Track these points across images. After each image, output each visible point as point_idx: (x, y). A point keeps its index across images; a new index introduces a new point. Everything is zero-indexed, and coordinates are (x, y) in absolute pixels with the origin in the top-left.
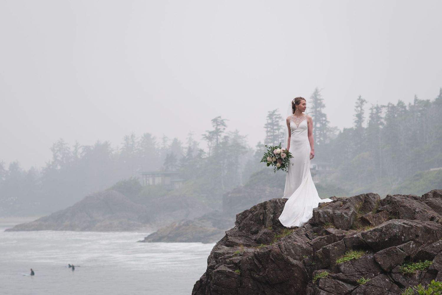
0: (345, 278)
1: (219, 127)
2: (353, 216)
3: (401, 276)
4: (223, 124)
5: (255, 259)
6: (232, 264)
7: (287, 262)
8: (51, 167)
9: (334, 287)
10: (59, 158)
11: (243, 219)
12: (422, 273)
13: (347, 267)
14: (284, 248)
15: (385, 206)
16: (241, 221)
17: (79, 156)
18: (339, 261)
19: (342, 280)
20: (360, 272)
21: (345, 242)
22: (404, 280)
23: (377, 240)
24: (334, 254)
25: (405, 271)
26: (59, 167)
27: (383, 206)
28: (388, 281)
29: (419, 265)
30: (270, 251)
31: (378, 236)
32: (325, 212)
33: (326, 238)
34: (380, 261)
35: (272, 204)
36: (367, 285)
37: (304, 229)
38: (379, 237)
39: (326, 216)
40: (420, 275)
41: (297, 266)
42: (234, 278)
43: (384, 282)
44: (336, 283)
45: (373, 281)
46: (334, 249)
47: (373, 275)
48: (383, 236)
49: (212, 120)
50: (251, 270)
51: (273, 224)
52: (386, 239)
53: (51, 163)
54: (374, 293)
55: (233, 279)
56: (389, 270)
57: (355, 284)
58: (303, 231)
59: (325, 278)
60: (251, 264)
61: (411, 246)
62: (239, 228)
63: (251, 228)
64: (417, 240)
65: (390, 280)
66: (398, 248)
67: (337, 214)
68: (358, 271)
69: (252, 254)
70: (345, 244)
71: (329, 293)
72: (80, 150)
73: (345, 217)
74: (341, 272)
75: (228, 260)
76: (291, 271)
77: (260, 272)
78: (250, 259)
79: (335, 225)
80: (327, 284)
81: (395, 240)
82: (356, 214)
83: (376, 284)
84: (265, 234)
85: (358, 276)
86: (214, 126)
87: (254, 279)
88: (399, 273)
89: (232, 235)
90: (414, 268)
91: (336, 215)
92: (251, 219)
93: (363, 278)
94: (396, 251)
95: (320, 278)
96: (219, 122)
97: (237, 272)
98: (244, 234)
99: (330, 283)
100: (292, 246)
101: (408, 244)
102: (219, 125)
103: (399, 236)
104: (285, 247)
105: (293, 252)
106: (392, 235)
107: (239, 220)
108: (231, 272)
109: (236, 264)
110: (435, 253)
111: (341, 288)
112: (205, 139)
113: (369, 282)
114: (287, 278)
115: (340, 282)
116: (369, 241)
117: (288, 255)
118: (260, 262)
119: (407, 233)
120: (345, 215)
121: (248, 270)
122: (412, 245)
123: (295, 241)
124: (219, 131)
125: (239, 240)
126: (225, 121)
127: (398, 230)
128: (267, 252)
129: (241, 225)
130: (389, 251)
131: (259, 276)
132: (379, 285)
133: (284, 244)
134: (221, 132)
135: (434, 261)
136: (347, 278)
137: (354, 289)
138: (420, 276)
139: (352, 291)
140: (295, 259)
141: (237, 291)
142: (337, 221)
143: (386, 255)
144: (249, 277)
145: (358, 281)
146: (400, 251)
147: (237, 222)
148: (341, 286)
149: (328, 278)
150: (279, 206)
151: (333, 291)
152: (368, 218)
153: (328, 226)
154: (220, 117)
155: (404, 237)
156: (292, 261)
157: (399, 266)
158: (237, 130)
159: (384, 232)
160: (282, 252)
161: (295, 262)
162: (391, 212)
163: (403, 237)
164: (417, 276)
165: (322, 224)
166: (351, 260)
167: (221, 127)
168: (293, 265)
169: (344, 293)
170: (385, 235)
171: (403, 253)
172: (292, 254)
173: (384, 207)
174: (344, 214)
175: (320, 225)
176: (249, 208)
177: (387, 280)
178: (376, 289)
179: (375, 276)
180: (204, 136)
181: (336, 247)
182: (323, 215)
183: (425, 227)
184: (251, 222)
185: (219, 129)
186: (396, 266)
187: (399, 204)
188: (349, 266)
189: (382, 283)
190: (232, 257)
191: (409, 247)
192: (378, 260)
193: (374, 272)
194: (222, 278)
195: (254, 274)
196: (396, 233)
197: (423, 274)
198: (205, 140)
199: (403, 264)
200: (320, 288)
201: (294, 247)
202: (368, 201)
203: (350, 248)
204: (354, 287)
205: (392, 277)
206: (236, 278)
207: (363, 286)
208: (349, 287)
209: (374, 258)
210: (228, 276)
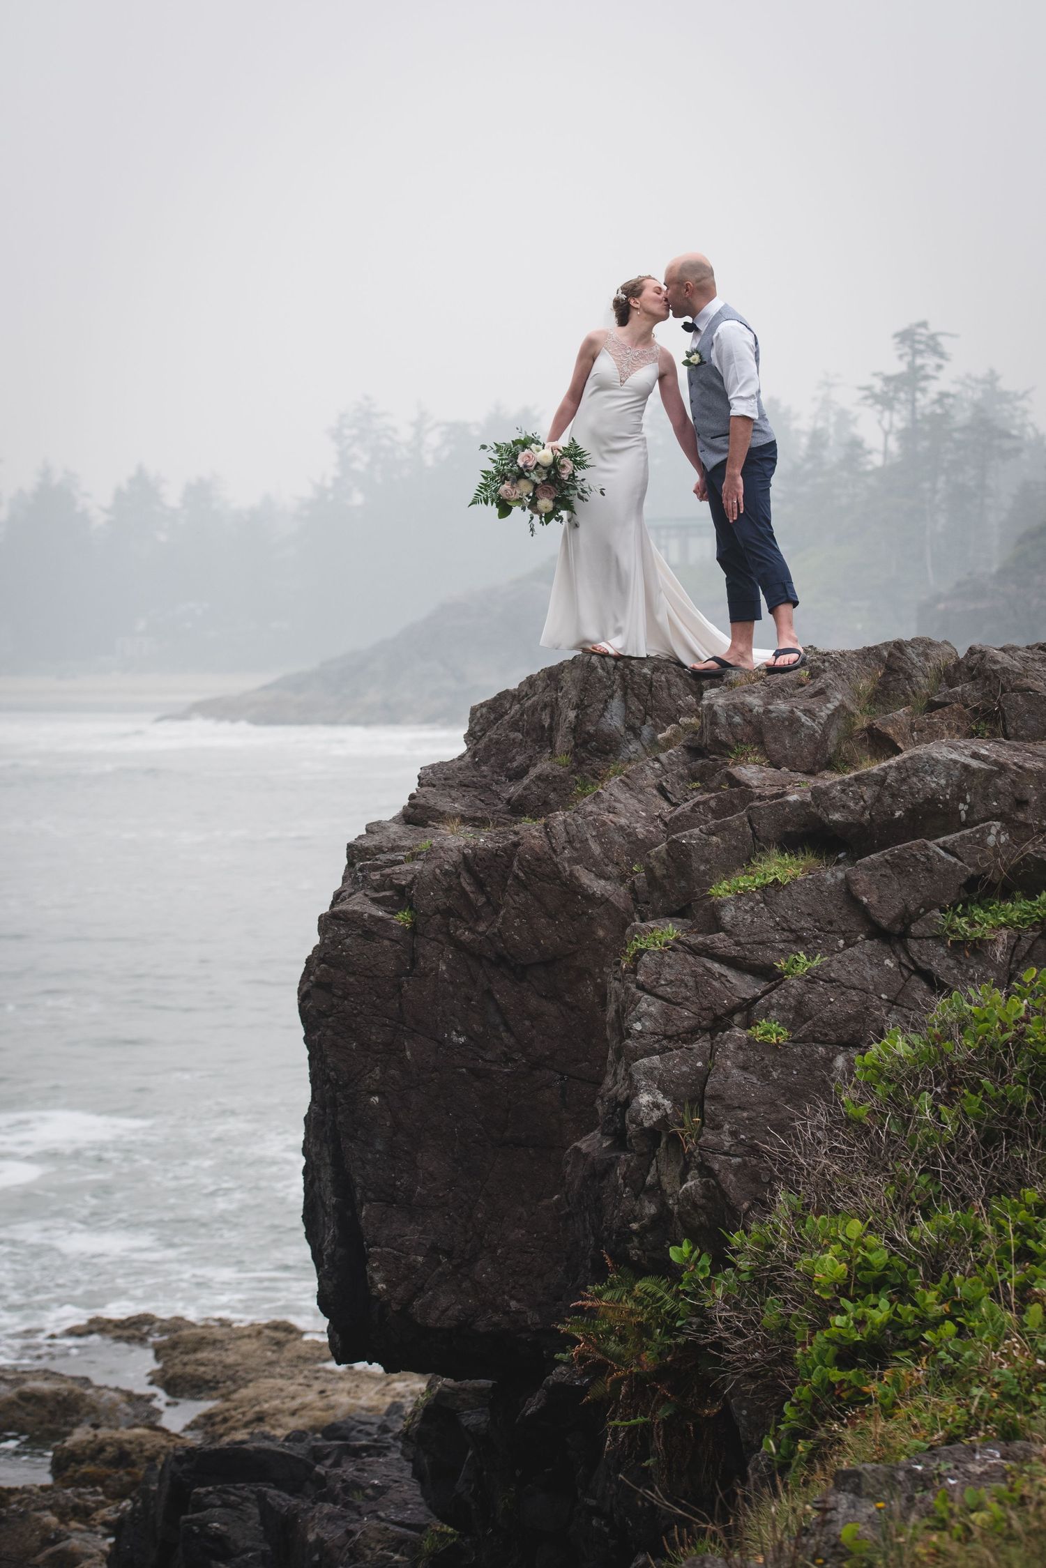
0: (734, 951)
1: (919, 361)
2: (840, 723)
3: (942, 951)
4: (936, 350)
5: (464, 875)
6: (390, 889)
7: (572, 889)
8: (331, 497)
9: (691, 984)
10: (358, 466)
11: (491, 723)
12: (1019, 939)
13: (746, 911)
14: (564, 837)
15: (958, 689)
17: (429, 460)
18: (721, 890)
19: (722, 959)
20: (792, 931)
21: (750, 821)
22: (951, 963)
23: (862, 814)
24: (707, 861)
25: (954, 932)
26: (358, 499)
27: (951, 687)
28: (892, 965)
29: (1015, 910)
30: (516, 845)
31: (869, 802)
32: (735, 706)
33: (713, 804)
34: (865, 894)
35: (577, 673)
36: (812, 979)
37: (657, 765)
38: (873, 804)
39: (737, 719)
40: (1015, 947)
41: (604, 901)
42: (389, 939)
43: (875, 972)
44: (700, 970)
45: (835, 965)
46: (708, 844)
47: (842, 942)
48: (888, 800)
49: (896, 336)
50: (447, 913)
51: (576, 746)
52: (897, 814)
53: (329, 483)
54: (834, 1008)
55: (386, 942)
56: (898, 928)
57: (768, 974)
58: (649, 772)
59: (661, 952)
60: (448, 890)
61: (991, 840)
62: (474, 756)
63: (510, 755)
64: (1021, 816)
65: (900, 964)
66: (938, 845)
67: (774, 715)
68: (783, 929)
69: (455, 856)
70: (753, 828)
71: (672, 1006)
72: (433, 439)
73: (803, 725)
74: (723, 929)
75: (376, 876)
76: (585, 918)
77: (478, 919)
78: (446, 874)
79: (765, 753)
80: (668, 974)
81: (931, 816)
82: (853, 715)
83: (843, 976)
84: (542, 781)
85: (781, 946)
86: (901, 357)
87: (459, 946)
88: (935, 937)
89: (437, 783)
90: (993, 925)
91: (770, 719)
92: (514, 726)
93: (801, 953)
94: (928, 858)
95: (641, 952)
96: (920, 342)
97: (402, 918)
98: (485, 777)
99: (679, 968)
100: (595, 828)
101: (977, 831)
102: (921, 352)
103: (945, 803)
104: (568, 833)
105: (596, 848)
106: (920, 798)
107: (477, 728)
108: (381, 919)
109: (400, 890)
111: (714, 989)
112: (870, 401)
113: (820, 968)
114: (570, 946)
115: (716, 965)
116: (836, 816)
117: (576, 861)
118: (480, 885)
119: (981, 790)
120: (804, 719)
121: (437, 911)
122: (995, 834)
123: (611, 810)
124: (923, 373)
125: (454, 800)
126: (941, 339)
127: (943, 782)
128: (505, 849)
129: (481, 745)
130: (899, 856)
131: (472, 937)
132: (855, 980)
133: (565, 821)
134: (927, 377)
136: (742, 953)
137: (765, 993)
138: (1012, 950)
139: (756, 999)
140: (601, 876)
141: (400, 987)
142: (776, 740)
143: (889, 872)
144: (440, 937)
145: (781, 965)
146: (941, 859)
147: (471, 737)
148: (714, 983)
149: (673, 949)
150: (600, 680)
151: (687, 999)
152: (890, 731)
153: (742, 759)
154: (924, 324)
155: (966, 807)
156: (588, 882)
157: (936, 913)
158: (992, 372)
159: (890, 785)
160: (555, 851)
161: (598, 886)
162: (976, 710)
163: (961, 806)
164: (999, 952)
165: (722, 748)
166: (764, 888)
167: (929, 361)
168: (591, 899)
169: (723, 1006)
170: (893, 796)
171: (956, 864)
172: (592, 856)
173: (955, 693)
174: (800, 714)
175: (713, 753)
176: (513, 685)
177: (887, 962)
178: (843, 993)
179: (847, 945)
180: (866, 393)
181: (714, 839)
182: (729, 717)
184: (512, 735)
185: (922, 367)
186: (927, 911)
187: (1009, 682)
188: (752, 908)
189: (870, 972)
190: (401, 862)
191: (982, 842)
192: (858, 888)
193: (843, 934)
194: (348, 941)
195: (457, 928)
196: (934, 791)
197: (1025, 945)
198: (871, 406)
199: (954, 906)
200: (641, 987)
201: (602, 832)
202: (901, 669)
203: (768, 842)
204: (764, 985)
205: (906, 950)
206: (397, 942)
207: (795, 985)
208: (744, 986)
209: (847, 881)
210: (368, 935)
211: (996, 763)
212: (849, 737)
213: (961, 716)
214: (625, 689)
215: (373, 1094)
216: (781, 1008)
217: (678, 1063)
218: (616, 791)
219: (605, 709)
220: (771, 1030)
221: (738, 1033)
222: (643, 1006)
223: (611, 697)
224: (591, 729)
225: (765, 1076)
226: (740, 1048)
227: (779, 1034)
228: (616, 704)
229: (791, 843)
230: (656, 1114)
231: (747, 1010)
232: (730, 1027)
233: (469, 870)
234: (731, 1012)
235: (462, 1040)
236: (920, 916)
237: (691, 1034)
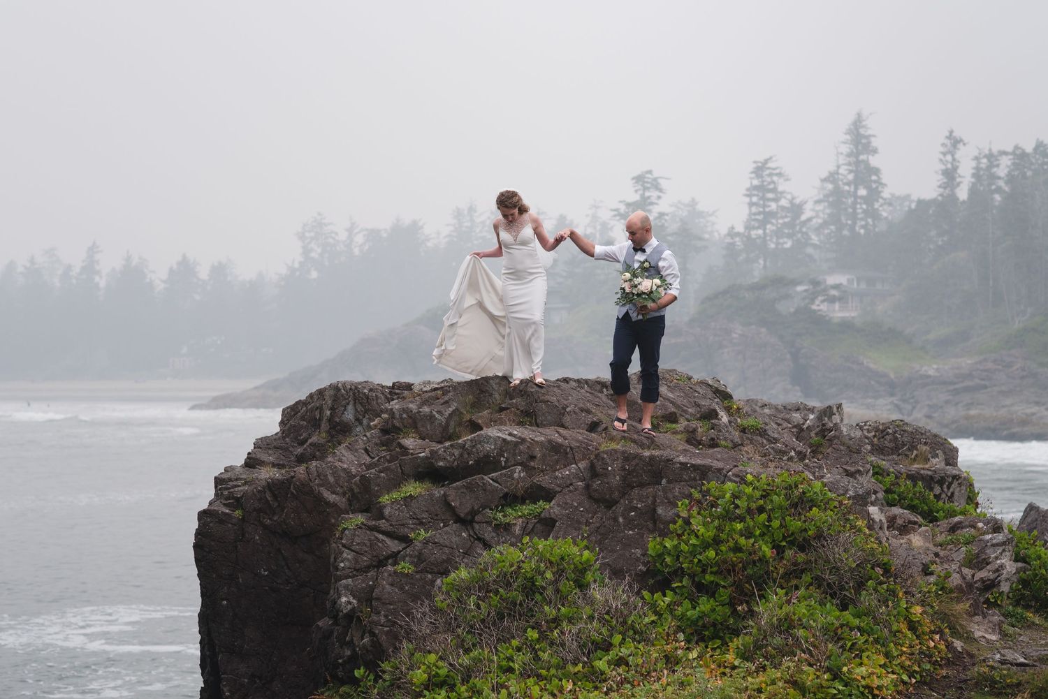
0: (389, 529)
1: (647, 194)
2: (456, 418)
3: (490, 529)
4: (657, 187)
5: (268, 492)
6: (232, 499)
7: (319, 499)
8: (298, 273)
9: (368, 544)
11: (292, 417)
12: (528, 523)
13: (396, 510)
14: (315, 473)
15: (514, 401)
16: (288, 420)
17: (356, 251)
18: (385, 499)
19: (383, 533)
20: (418, 519)
21: (400, 466)
22: (494, 534)
23: (453, 463)
24: (379, 485)
25: (496, 520)
26: (314, 274)
27: (511, 400)
28: (465, 536)
29: (526, 509)
30: (293, 477)
31: (457, 457)
32: (403, 409)
33: (388, 457)
34: (453, 501)
35: (332, 392)
36: (426, 542)
37: (365, 438)
38: (459, 458)
39: (405, 416)
40: (525, 527)
41: (334, 505)
42: (232, 524)
43: (457, 539)
44: (373, 538)
45: (438, 535)
46: (379, 477)
47: (442, 524)
48: (466, 456)
49: (633, 179)
50: (260, 511)
51: (330, 428)
52: (470, 463)
53: (297, 265)
54: (437, 556)
55: (230, 525)
56: (469, 517)
57: (405, 540)
58: (361, 442)
59: (354, 529)
60: (260, 500)
61: (516, 475)
62: (283, 433)
63: (300, 433)
64: (532, 464)
65: (470, 535)
66: (489, 478)
67: (422, 414)
68: (413, 518)
69: (264, 483)
70: (401, 469)
71: (359, 555)
72: (359, 239)
73: (436, 419)
74: (384, 518)
75: (226, 493)
76: (326, 514)
77: (274, 514)
78: (259, 491)
79: (418, 432)
80: (357, 540)
81: (487, 464)
82: (462, 413)
83: (442, 541)
84: (313, 446)
85: (412, 526)
86: (636, 191)
87: (265, 527)
88: (486, 522)
89: (262, 446)
90: (515, 516)
91: (420, 416)
92: (303, 418)
93: (422, 530)
94: (484, 484)
95: (345, 529)
96: (647, 182)
97: (238, 513)
98: (287, 444)
99: (364, 536)
100: (332, 469)
101: (509, 471)
102: (648, 188)
103: (494, 457)
104: (318, 472)
105: (331, 479)
106: (481, 455)
107: (285, 419)
108: (227, 514)
109: (237, 500)
110: (558, 489)
111: (379, 546)
112: (618, 218)
113: (430, 537)
114: (318, 527)
115: (381, 536)
116: (441, 464)
117: (321, 485)
118: (275, 497)
119: (512, 451)
120: (437, 416)
121: (255, 510)
122: (518, 472)
123: (340, 460)
124: (649, 201)
125: (270, 456)
126: (660, 181)
127: (493, 447)
128: (287, 480)
129: (286, 428)
130: (470, 483)
131: (271, 522)
132: (447, 543)
133: (316, 466)
134: (652, 204)
135: (553, 502)
136: (393, 530)
137: (404, 549)
138: (524, 528)
139: (399, 552)
140: (334, 493)
141: (236, 547)
142: (423, 426)
143: (465, 490)
144: (256, 523)
145: (412, 535)
146: (490, 484)
147: (282, 423)
148: (379, 544)
149: (360, 528)
150: (342, 396)
151: (366, 552)
152: (480, 421)
153: (406, 435)
154: (650, 172)
155: (504, 459)
156: (326, 496)
157: (488, 510)
158: (693, 200)
159: (467, 449)
160: (311, 481)
161: (332, 498)
162: (522, 411)
163: (502, 459)
164: (517, 530)
165: (397, 430)
166: (405, 499)
167: (653, 194)
168: (328, 504)
169: (383, 555)
170: (468, 454)
171: (498, 487)
172: (329, 483)
173: (512, 403)
174: (435, 413)
175: (393, 433)
176: (303, 398)
177: (463, 534)
178: (441, 549)
179: (444, 526)
180: (616, 213)
181: (382, 474)
182: (401, 415)
183: (550, 441)
184: (302, 423)
185: (649, 197)
186: (483, 510)
187: (539, 397)
188: (399, 508)
189: (455, 539)
190: (239, 486)
191: (511, 477)
192: (450, 498)
193: (443, 521)
194: (211, 525)
195: (264, 518)
196: (488, 452)
197: (530, 526)
198: (618, 220)
199: (497, 507)
200: (344, 546)
201: (335, 471)
202: (487, 391)
203: (409, 476)
204: (404, 545)
205: (473, 528)
206: (235, 525)
207: (418, 545)
208: (394, 546)
209: (445, 495)
210: (221, 522)
211: (520, 438)
212: (460, 424)
213: (515, 414)
214: (355, 400)
215: (223, 600)
216: (411, 556)
217: (360, 583)
218: (343, 452)
219: (345, 410)
220: (405, 567)
221: (390, 568)
222: (345, 555)
223: (348, 404)
224: (337, 420)
225: (402, 588)
226: (390, 575)
227: (409, 568)
228: (350, 407)
229: (419, 477)
230: (349, 607)
231: (395, 557)
232: (386, 565)
233: (270, 490)
234: (387, 558)
235: (266, 573)
236: (480, 512)
237: (367, 569)
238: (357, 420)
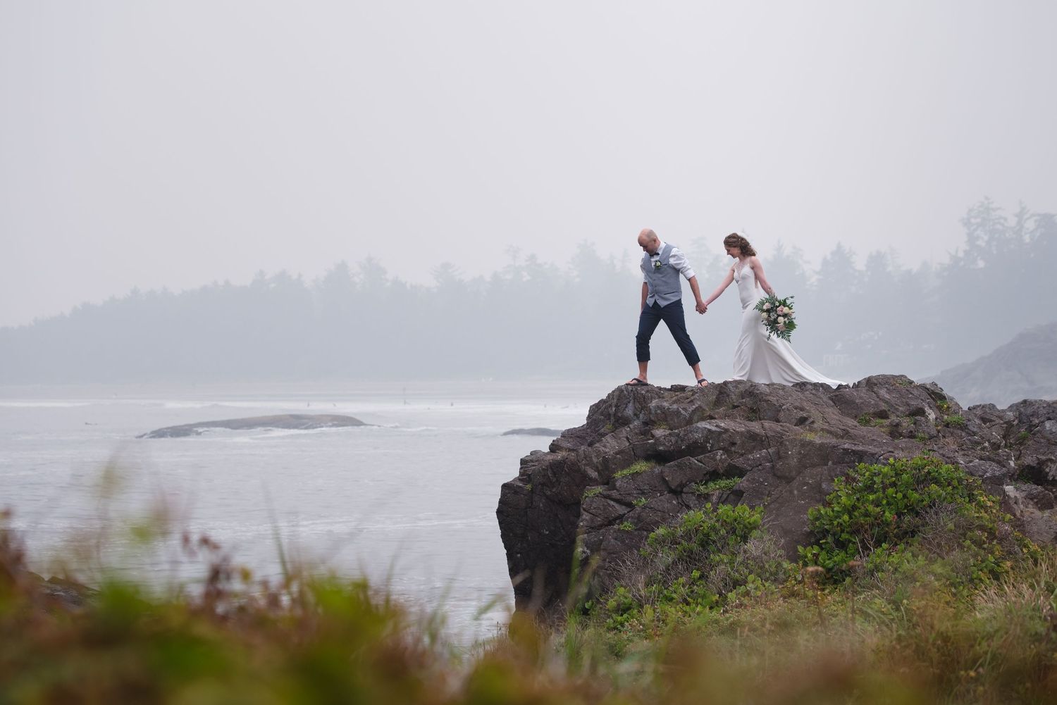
0: (619, 497)
2: (699, 414)
3: (694, 498)
6: (526, 476)
8: (961, 263)
9: (602, 509)
10: (980, 243)
11: (595, 412)
12: (723, 494)
13: (625, 483)
14: (583, 456)
15: (744, 400)
17: (1027, 239)
18: (618, 475)
19: (614, 500)
20: (641, 490)
21: (633, 450)
22: (697, 502)
23: (670, 447)
24: (615, 464)
25: (699, 491)
26: (980, 264)
29: (723, 483)
31: (673, 443)
32: (658, 406)
34: (667, 476)
35: (617, 393)
36: (644, 507)
37: (628, 429)
38: (675, 443)
39: (659, 411)
42: (524, 494)
43: (669, 505)
44: (606, 504)
45: (654, 502)
46: (615, 458)
47: (659, 494)
48: (680, 442)
50: (543, 484)
51: (614, 421)
52: (683, 447)
53: (961, 254)
54: (651, 518)
55: (522, 496)
56: (679, 489)
57: (630, 506)
58: (624, 432)
59: (593, 497)
60: (544, 476)
61: (718, 457)
65: (678, 503)
66: (696, 459)
67: (671, 410)
68: (638, 489)
69: (547, 463)
70: (634, 452)
71: (594, 517)
72: (1030, 225)
73: (681, 414)
74: (615, 489)
77: (553, 487)
78: (543, 469)
79: (668, 424)
80: (594, 505)
81: (696, 449)
82: (705, 410)
83: (657, 506)
85: (636, 495)
87: (547, 497)
88: (692, 493)
90: (714, 488)
91: (669, 412)
93: (643, 498)
94: (691, 464)
95: (586, 497)
97: (529, 487)
99: (599, 502)
101: (713, 454)
103: (701, 443)
106: (691, 441)
107: (591, 414)
108: (520, 487)
109: (529, 476)
110: (749, 468)
111: (610, 511)
113: (648, 503)
115: (612, 502)
116: (661, 448)
118: (554, 474)
119: (716, 439)
121: (540, 484)
122: (720, 455)
123: (605, 446)
125: (570, 442)
127: (701, 436)
128: (563, 460)
130: (680, 463)
131: (551, 493)
132: (660, 508)
133: (584, 450)
135: (744, 478)
136: (621, 498)
137: (628, 512)
138: (720, 498)
139: (624, 514)
141: (527, 512)
142: (671, 420)
143: (676, 468)
144: (541, 493)
145: (635, 502)
146: (695, 464)
148: (610, 508)
149: (597, 496)
150: (625, 396)
151: (600, 514)
155: (710, 445)
157: (693, 484)
159: (681, 437)
162: (749, 409)
163: (708, 445)
164: (714, 498)
165: (652, 423)
166: (633, 474)
169: (612, 517)
170: (682, 441)
171: (702, 466)
172: (593, 463)
174: (681, 410)
175: (650, 425)
177: (674, 502)
178: (655, 513)
179: (660, 496)
181: (618, 456)
182: (656, 411)
183: (749, 432)
184: (600, 417)
186: (689, 483)
187: (762, 397)
188: (627, 481)
189: (667, 505)
190: (534, 466)
191: (714, 458)
192: (665, 474)
193: (660, 491)
194: (508, 495)
195: (546, 490)
196: (697, 439)
197: (725, 496)
199: (701, 481)
200: (584, 510)
201: (598, 454)
202: (725, 392)
203: (639, 457)
204: (629, 509)
205: (682, 497)
206: (526, 495)
207: (638, 509)
208: (621, 510)
209: (662, 472)
210: (516, 493)
211: (724, 428)
213: (744, 411)
214: (634, 399)
215: (518, 553)
216: (632, 518)
217: (594, 537)
218: (609, 439)
219: (626, 407)
220: (627, 526)
221: (616, 527)
222: (584, 516)
223: (629, 402)
224: (620, 415)
225: (623, 542)
226: (615, 532)
227: (630, 527)
228: (631, 405)
229: (647, 458)
230: (584, 555)
231: (621, 518)
232: (614, 525)
233: (551, 469)
234: (615, 519)
235: (547, 533)
236: (687, 485)
237: (601, 526)
238: (635, 415)
